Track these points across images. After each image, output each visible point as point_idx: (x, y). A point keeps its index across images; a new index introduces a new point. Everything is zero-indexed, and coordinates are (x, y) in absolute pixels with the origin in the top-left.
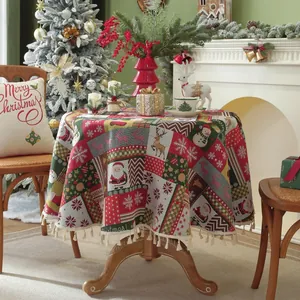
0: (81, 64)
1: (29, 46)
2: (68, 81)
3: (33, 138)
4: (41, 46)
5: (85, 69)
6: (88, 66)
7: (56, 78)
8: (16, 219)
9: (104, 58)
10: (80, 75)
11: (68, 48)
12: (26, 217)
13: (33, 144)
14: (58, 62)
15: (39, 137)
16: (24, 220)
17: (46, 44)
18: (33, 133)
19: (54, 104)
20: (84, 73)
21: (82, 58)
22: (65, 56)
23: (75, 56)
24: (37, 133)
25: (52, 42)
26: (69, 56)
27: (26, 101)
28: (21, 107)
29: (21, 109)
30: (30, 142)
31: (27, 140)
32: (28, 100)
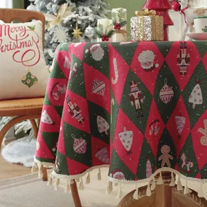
0: (80, 12)
2: (67, 29)
3: (30, 80)
5: (84, 17)
6: (86, 15)
7: (56, 26)
8: (19, 164)
9: (101, 9)
10: (79, 22)
12: (28, 161)
13: (30, 85)
14: (57, 11)
15: (36, 79)
16: (27, 165)
18: (29, 74)
19: (54, 51)
20: (83, 21)
21: (81, 8)
22: (64, 6)
23: (74, 5)
24: (34, 74)
26: (69, 5)
27: (22, 41)
28: (17, 47)
29: (17, 49)
30: (26, 84)
31: (23, 81)
32: (24, 41)
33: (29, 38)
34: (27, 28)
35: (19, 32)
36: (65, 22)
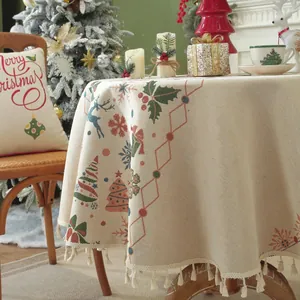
0: (88, 34)
1: (16, 17)
3: (35, 129)
4: (32, 14)
5: (94, 41)
6: (97, 38)
7: (57, 54)
8: (10, 244)
11: (69, 15)
12: (23, 240)
13: (35, 136)
14: (56, 34)
15: (43, 127)
16: (22, 244)
17: (40, 10)
18: (34, 121)
19: (53, 89)
20: (93, 46)
21: (88, 28)
22: (67, 26)
23: (79, 25)
24: (40, 121)
25: (47, 9)
26: (72, 25)
27: (21, 77)
28: (15, 85)
29: (16, 88)
30: (31, 134)
31: (26, 131)
32: (24, 76)
33: (30, 72)
34: (26, 59)
35: (17, 64)
36: (67, 48)
